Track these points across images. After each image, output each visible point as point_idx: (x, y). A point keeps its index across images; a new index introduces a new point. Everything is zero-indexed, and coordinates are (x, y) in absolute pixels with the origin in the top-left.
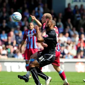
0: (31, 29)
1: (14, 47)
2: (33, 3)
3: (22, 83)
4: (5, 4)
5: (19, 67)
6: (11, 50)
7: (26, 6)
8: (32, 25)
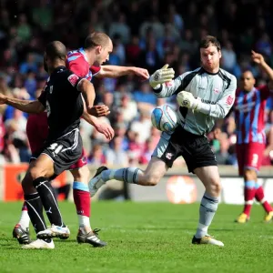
1: (229, 136)
3: (252, 236)
4: (204, 19)
6: (221, 145)
7: (262, 23)
8: (248, 79)
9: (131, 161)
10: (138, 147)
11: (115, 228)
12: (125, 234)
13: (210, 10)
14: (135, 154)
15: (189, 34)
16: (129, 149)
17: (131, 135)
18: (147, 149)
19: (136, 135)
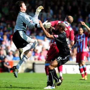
0: (81, 34)
2: (86, 10)
3: (76, 84)
4: (60, 11)
5: (74, 70)
7: (80, 13)
8: (81, 30)
9: (35, 59)
10: (38, 54)
11: (30, 82)
12: (33, 84)
13: (62, 8)
14: (37, 57)
15: (55, 16)
16: (35, 55)
17: (35, 50)
18: (41, 55)
19: (37, 50)
